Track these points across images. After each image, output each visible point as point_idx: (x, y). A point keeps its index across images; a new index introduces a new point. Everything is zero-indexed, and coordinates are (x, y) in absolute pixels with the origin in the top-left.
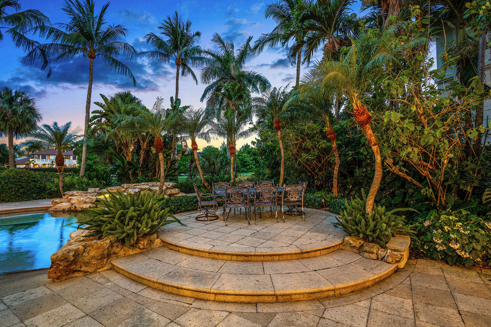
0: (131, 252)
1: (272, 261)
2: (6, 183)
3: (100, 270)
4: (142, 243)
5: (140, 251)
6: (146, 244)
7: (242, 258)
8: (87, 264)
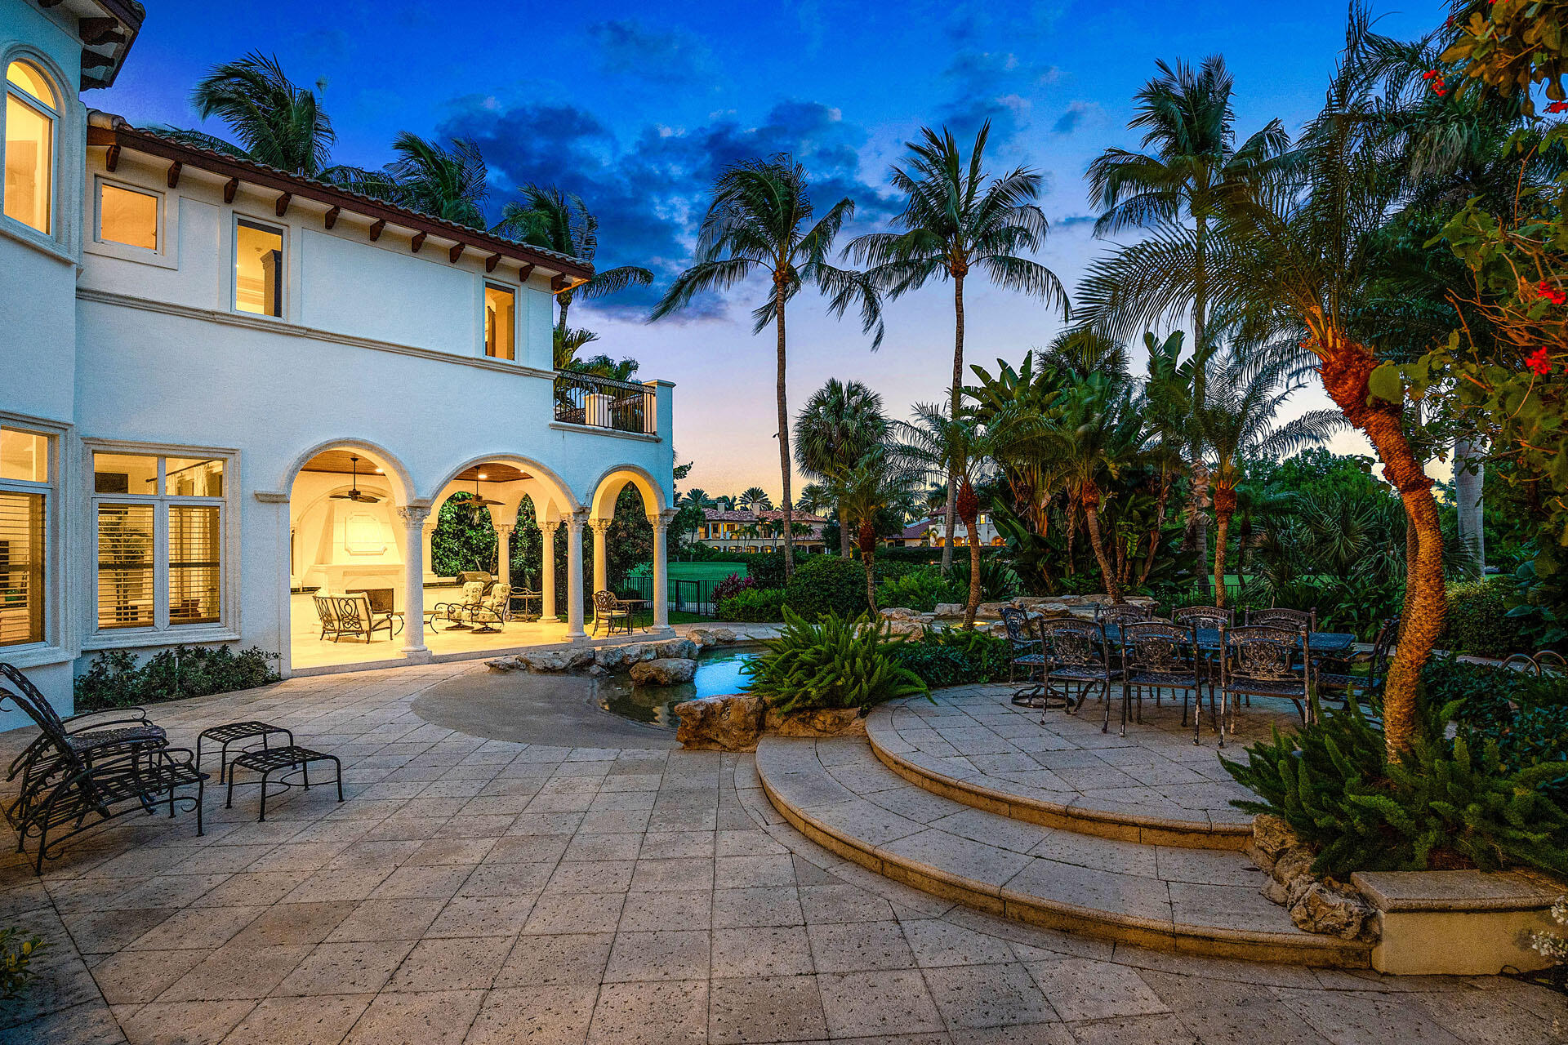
0: (801, 732)
1: (995, 812)
2: (807, 585)
3: (744, 749)
4: (821, 718)
5: (817, 734)
6: (828, 722)
7: (938, 788)
8: (726, 732)
